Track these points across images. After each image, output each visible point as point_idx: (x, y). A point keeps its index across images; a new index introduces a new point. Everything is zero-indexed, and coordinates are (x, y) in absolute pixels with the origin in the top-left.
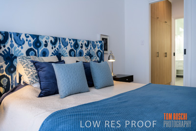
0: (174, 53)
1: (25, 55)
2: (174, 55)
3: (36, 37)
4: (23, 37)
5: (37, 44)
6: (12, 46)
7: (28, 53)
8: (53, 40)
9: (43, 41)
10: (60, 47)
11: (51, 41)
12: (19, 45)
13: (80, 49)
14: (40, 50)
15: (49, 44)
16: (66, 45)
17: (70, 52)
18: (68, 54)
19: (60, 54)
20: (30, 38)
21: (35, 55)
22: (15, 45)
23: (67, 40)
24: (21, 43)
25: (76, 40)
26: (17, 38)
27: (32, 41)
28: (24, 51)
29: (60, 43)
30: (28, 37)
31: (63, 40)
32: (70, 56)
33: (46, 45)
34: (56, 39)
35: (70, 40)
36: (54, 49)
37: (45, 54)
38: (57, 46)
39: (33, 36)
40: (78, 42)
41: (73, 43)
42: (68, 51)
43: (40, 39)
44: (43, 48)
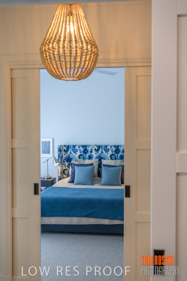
3: (85, 147)
4: (77, 147)
5: (85, 151)
6: (71, 153)
7: (79, 157)
8: (97, 148)
10: (102, 152)
11: (95, 149)
12: (75, 152)
13: (121, 153)
14: (87, 155)
15: (94, 151)
16: (107, 151)
17: (111, 156)
18: (109, 158)
19: (102, 158)
20: (81, 148)
21: (84, 158)
23: (109, 147)
24: (75, 151)
25: (118, 146)
27: (82, 149)
28: (77, 156)
29: (102, 150)
31: (105, 148)
32: (112, 159)
33: (91, 152)
34: (99, 147)
35: (111, 147)
37: (90, 158)
38: (100, 152)
39: (83, 146)
40: (119, 148)
41: (114, 149)
42: (109, 155)
43: (87, 148)
44: (89, 153)
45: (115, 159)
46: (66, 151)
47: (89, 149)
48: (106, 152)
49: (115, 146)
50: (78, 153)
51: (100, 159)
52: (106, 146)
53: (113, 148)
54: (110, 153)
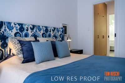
0: (109, 36)
1: (14, 36)
2: (109, 37)
3: (21, 25)
5: (22, 29)
6: (5, 30)
7: (16, 35)
8: (32, 27)
9: (25, 27)
10: (36, 31)
11: (31, 27)
12: (10, 30)
13: (49, 33)
15: (29, 29)
16: (40, 30)
18: (41, 36)
19: (36, 36)
21: (20, 36)
22: (8, 30)
23: (41, 27)
25: (47, 27)
26: (9, 25)
27: (19, 27)
29: (36, 29)
30: (16, 25)
31: (39, 27)
32: (43, 37)
33: (27, 30)
34: (34, 26)
35: (43, 27)
36: (32, 32)
41: (45, 29)
42: (41, 34)
44: (25, 32)
54: (42, 32)
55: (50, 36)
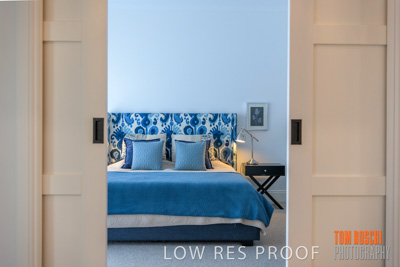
1: (134, 132)
3: (145, 116)
4: (133, 116)
5: (146, 122)
6: (123, 125)
7: (136, 131)
8: (163, 117)
10: (172, 124)
11: (161, 118)
12: (129, 124)
13: (200, 125)
14: (149, 128)
15: (159, 121)
16: (179, 121)
17: (185, 129)
18: (183, 132)
19: (172, 132)
20: (139, 117)
22: (126, 124)
23: (182, 116)
24: (130, 122)
25: (196, 115)
26: (127, 118)
27: (141, 119)
28: (133, 129)
31: (176, 116)
32: (186, 133)
33: (155, 123)
34: (167, 116)
35: (186, 116)
37: (153, 131)
38: (168, 123)
39: (142, 115)
40: (198, 117)
41: (190, 119)
42: (182, 128)
43: (149, 117)
44: (151, 125)
45: (192, 133)
46: (116, 122)
47: (152, 119)
48: (178, 123)
49: (191, 115)
50: (135, 125)
51: (169, 133)
52: (178, 115)
53: (189, 117)
54: (184, 124)
55: (202, 131)
